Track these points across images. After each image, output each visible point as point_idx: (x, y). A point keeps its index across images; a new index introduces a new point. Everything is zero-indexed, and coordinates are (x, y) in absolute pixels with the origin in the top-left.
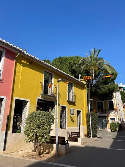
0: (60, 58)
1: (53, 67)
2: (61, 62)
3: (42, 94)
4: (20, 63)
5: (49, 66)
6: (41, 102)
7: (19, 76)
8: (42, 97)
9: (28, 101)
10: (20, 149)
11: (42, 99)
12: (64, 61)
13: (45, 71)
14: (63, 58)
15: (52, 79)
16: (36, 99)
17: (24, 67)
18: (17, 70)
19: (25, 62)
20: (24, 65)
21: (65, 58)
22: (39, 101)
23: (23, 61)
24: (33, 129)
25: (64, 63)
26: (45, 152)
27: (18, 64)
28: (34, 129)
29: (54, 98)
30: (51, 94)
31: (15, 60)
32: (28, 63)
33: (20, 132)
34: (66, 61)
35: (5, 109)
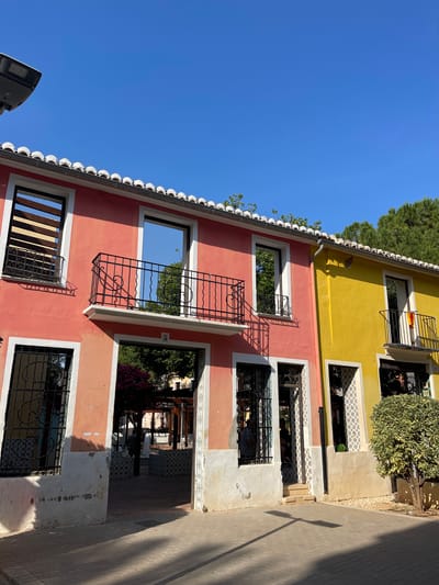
0: (406, 208)
1: (410, 259)
2: (410, 223)
3: (390, 346)
4: (324, 268)
5: (397, 261)
6: (388, 366)
7: (326, 304)
8: (390, 353)
9: (356, 368)
10: (358, 494)
11: (390, 358)
12: (423, 215)
13: (387, 276)
14: (416, 205)
15: (408, 296)
16: (375, 361)
17: (334, 276)
18: (319, 287)
19: (335, 263)
20: (334, 272)
21: (427, 204)
22: (384, 366)
23: (329, 262)
24: (400, 443)
25: (425, 224)
26: (433, 506)
27: (319, 272)
28: (403, 441)
29: (426, 353)
30: (413, 343)
31: (312, 265)
32: (342, 265)
33: (346, 450)
34: (428, 216)
35: (312, 392)
